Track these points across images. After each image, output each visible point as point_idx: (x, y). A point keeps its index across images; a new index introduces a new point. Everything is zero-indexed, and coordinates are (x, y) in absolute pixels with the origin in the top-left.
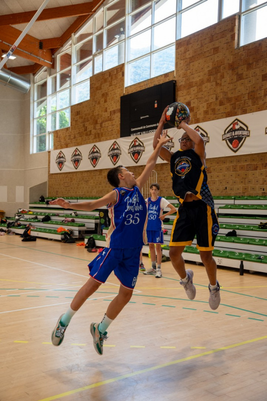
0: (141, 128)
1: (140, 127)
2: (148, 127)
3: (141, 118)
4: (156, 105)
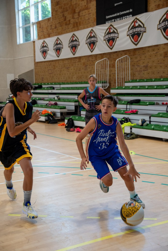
0: (116, 15)
2: (122, 13)
3: (115, 5)
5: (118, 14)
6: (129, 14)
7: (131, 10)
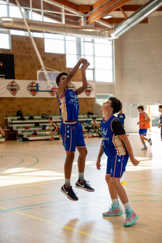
4: (1, 65)
6: (2, 77)
7: (4, 75)
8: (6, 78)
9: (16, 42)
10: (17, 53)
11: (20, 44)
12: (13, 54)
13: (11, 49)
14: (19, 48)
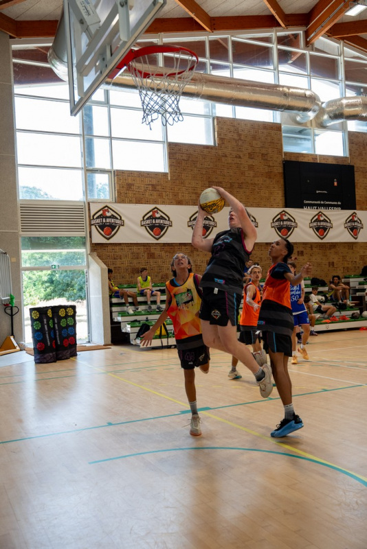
0: (319, 202)
1: (317, 201)
2: (327, 203)
3: (317, 192)
4: (336, 184)
5: (322, 202)
6: (337, 206)
7: (339, 203)
8: (343, 207)
9: (356, 144)
10: (358, 164)
11: (362, 148)
12: (352, 164)
13: (348, 155)
14: (361, 154)
